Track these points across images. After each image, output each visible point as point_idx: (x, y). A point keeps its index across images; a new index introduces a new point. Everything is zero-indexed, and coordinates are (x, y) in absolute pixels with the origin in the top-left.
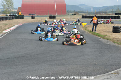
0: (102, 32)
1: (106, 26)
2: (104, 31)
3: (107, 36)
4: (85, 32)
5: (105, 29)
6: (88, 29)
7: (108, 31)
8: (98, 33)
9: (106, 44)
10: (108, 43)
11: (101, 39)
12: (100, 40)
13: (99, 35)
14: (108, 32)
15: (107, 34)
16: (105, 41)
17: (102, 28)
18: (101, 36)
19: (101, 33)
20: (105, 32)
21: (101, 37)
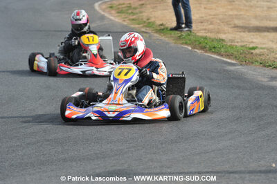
0: (226, 28)
2: (236, 26)
3: (257, 51)
5: (238, 17)
8: (206, 38)
11: (232, 64)
13: (215, 44)
14: (258, 29)
19: (222, 36)
21: (229, 56)
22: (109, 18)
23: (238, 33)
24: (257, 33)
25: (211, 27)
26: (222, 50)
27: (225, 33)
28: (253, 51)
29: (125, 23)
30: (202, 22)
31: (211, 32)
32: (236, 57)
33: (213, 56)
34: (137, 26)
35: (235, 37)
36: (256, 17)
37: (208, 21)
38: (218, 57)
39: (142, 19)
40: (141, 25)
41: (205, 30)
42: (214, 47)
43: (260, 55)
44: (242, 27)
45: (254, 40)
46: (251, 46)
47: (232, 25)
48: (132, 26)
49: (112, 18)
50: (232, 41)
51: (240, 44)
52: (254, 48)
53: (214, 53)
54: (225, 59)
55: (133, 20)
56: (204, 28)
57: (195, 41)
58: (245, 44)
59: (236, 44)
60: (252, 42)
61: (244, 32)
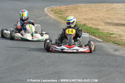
0: (102, 23)
1: (112, 9)
3: (113, 36)
4: (58, 22)
5: (109, 18)
6: (66, 15)
7: (116, 21)
8: (91, 28)
9: (113, 55)
10: (117, 53)
11: (100, 42)
12: (98, 44)
13: (94, 31)
14: (117, 25)
15: (115, 30)
16: (109, 48)
17: (102, 14)
18: (101, 35)
19: (99, 27)
20: (109, 24)
21: (99, 37)
22: (49, 16)
23: (107, 26)
24: (116, 27)
25: (95, 22)
26: (97, 34)
27: (101, 26)
28: (111, 36)
29: (56, 18)
30: (91, 20)
31: (94, 25)
32: (102, 38)
33: (92, 37)
34: (61, 20)
35: (105, 28)
36: (117, 19)
37: (94, 19)
38: (94, 38)
39: (64, 17)
40: (63, 20)
41: (92, 23)
42: (94, 33)
43: (114, 38)
44: (109, 23)
45: (114, 30)
46: (111, 33)
47: (105, 22)
48: (59, 20)
49: (51, 15)
50: (103, 30)
51: (106, 31)
52: (112, 34)
53: (93, 35)
54: (97, 39)
55: (60, 17)
56: (92, 22)
57: (86, 29)
58: (109, 31)
59: (105, 31)
60: (113, 31)
61: (110, 25)
